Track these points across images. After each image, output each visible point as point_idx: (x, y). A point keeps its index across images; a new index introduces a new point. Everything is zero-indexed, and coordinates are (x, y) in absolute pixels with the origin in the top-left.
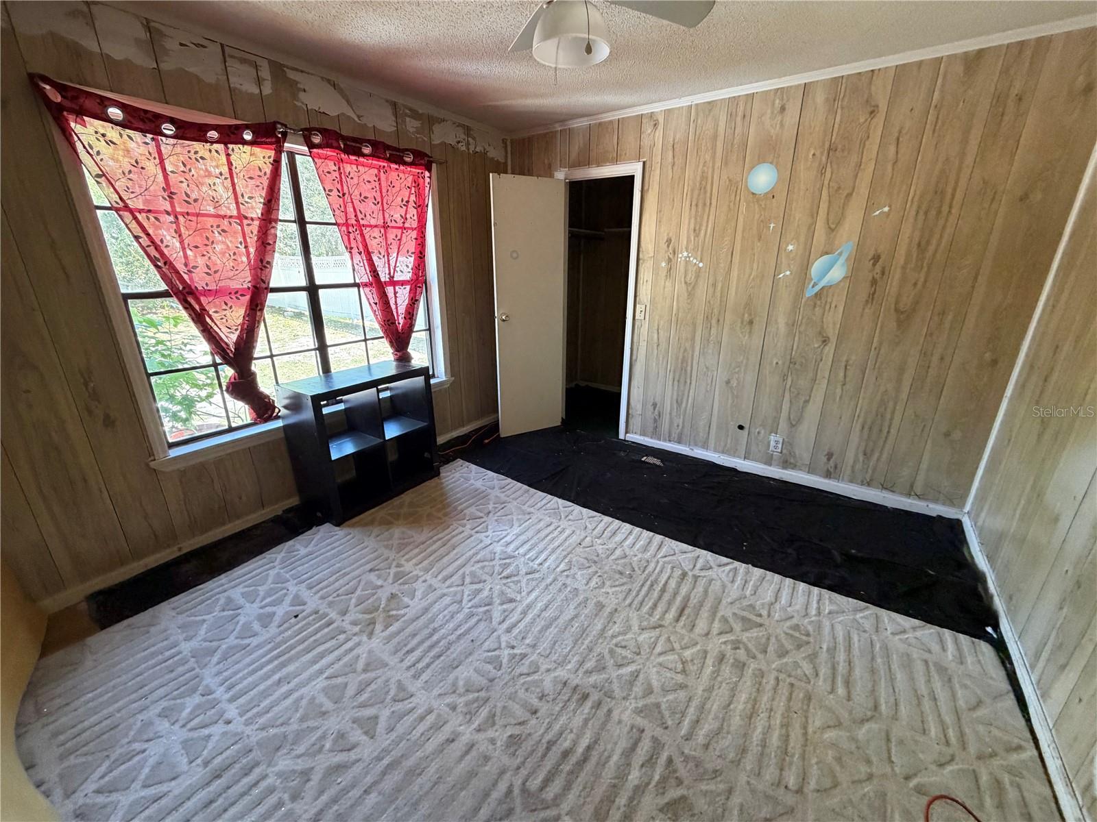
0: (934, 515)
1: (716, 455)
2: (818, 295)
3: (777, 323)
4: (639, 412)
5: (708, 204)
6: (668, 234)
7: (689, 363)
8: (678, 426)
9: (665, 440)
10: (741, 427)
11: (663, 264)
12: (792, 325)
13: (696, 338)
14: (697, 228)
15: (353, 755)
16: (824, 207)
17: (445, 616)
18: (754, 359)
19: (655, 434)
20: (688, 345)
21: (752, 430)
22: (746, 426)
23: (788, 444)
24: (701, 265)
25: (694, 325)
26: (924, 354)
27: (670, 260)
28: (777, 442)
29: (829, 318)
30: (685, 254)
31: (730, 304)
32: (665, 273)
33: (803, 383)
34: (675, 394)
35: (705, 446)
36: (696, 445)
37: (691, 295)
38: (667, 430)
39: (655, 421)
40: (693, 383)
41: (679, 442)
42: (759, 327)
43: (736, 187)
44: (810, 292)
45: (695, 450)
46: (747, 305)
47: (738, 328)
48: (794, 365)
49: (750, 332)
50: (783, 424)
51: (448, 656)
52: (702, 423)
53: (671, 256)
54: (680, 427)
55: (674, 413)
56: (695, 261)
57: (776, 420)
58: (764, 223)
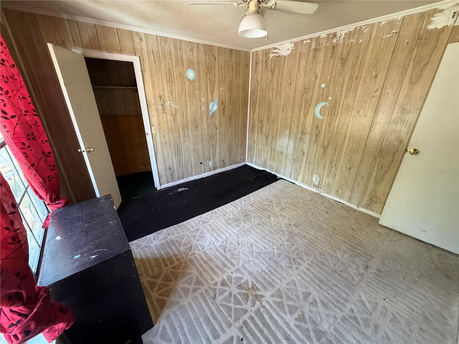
0: (242, 165)
1: (196, 176)
2: (212, 115)
3: (204, 125)
4: (164, 174)
5: (174, 82)
6: (159, 94)
7: (180, 147)
8: (181, 172)
9: (177, 180)
10: (201, 163)
11: (160, 107)
12: (208, 125)
13: (181, 136)
14: (172, 91)
15: (318, 299)
16: (209, 87)
17: (256, 267)
18: (200, 139)
19: (173, 180)
20: (178, 140)
21: (204, 162)
22: (203, 162)
23: (214, 163)
24: (176, 107)
25: (179, 131)
26: (235, 127)
27: (162, 105)
28: (211, 163)
29: (216, 122)
30: (169, 102)
31: (190, 121)
32: (162, 111)
33: (214, 142)
34: (177, 160)
35: (192, 175)
36: (189, 176)
37: (175, 119)
38: (177, 176)
39: (172, 175)
40: (183, 154)
41: (183, 178)
42: (199, 128)
43: (182, 76)
44: (210, 114)
45: (189, 178)
46: (195, 120)
47: (194, 129)
48: (211, 137)
49: (197, 130)
50: (212, 157)
51: (276, 268)
52: (189, 168)
53: (163, 103)
54: (182, 173)
55: (179, 168)
56: (173, 105)
57: (210, 156)
58: (194, 90)
